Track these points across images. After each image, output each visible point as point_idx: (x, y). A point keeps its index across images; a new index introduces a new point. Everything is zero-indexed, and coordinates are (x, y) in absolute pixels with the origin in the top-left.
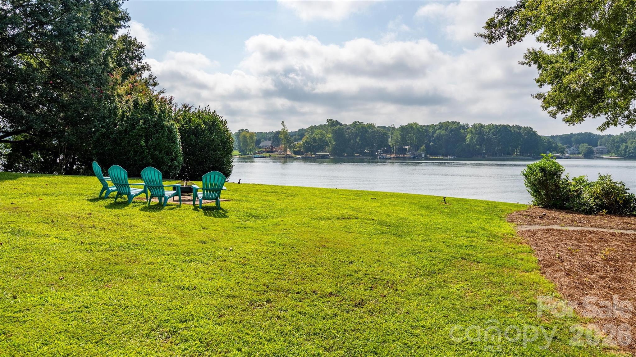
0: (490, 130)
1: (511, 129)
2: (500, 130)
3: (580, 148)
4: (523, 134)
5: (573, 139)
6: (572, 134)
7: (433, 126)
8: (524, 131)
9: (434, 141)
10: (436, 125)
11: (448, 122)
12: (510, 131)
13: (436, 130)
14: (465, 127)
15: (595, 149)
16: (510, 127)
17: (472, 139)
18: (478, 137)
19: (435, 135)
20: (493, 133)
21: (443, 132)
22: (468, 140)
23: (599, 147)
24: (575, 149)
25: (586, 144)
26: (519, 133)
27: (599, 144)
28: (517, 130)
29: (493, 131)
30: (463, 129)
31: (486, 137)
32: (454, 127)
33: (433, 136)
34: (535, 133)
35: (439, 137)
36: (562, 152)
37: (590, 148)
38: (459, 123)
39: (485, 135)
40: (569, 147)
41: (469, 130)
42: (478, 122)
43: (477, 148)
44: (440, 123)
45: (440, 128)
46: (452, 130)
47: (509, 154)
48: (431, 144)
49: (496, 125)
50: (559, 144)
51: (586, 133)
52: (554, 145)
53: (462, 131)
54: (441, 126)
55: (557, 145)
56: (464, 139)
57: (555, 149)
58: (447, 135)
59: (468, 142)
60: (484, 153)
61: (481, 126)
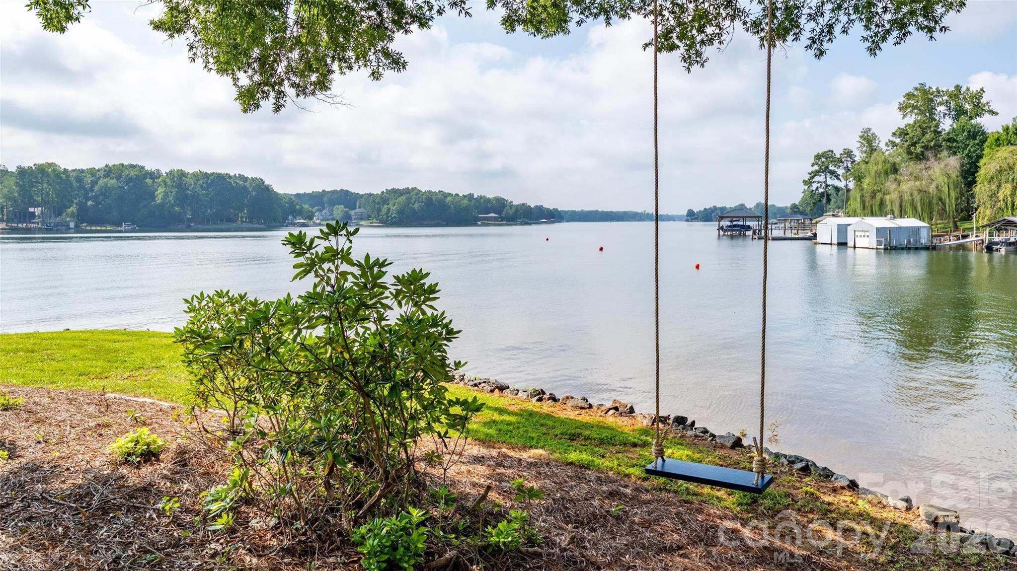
0: (198, 180)
1: (232, 181)
2: (213, 181)
3: (335, 212)
4: (250, 190)
5: (325, 199)
6: (324, 191)
7: (92, 172)
8: (251, 184)
9: (95, 199)
10: (99, 170)
11: (123, 165)
12: (230, 183)
13: (99, 178)
14: (154, 175)
15: (352, 213)
16: (230, 177)
17: (166, 195)
18: (177, 193)
19: (96, 188)
20: (201, 186)
21: (112, 182)
22: (160, 196)
23: (357, 210)
24: (328, 213)
25: (342, 206)
26: (244, 187)
27: (357, 206)
28: (241, 183)
29: (201, 182)
30: (151, 178)
31: (190, 192)
32: (132, 173)
33: (92, 190)
34: (268, 189)
35: (106, 192)
36: (310, 218)
37: (346, 212)
38: (143, 168)
39: (188, 189)
40: (321, 211)
41: (160, 180)
42: (176, 167)
43: (176, 212)
44: (107, 166)
45: (105, 176)
46: (129, 180)
47: (230, 220)
48: (90, 203)
49: (206, 174)
50: (306, 206)
51: (342, 190)
52: (298, 207)
53: (149, 181)
54: (108, 171)
55: (302, 207)
56: (153, 197)
57: (300, 213)
58: (120, 187)
59: (159, 200)
60: (189, 220)
61: (182, 174)
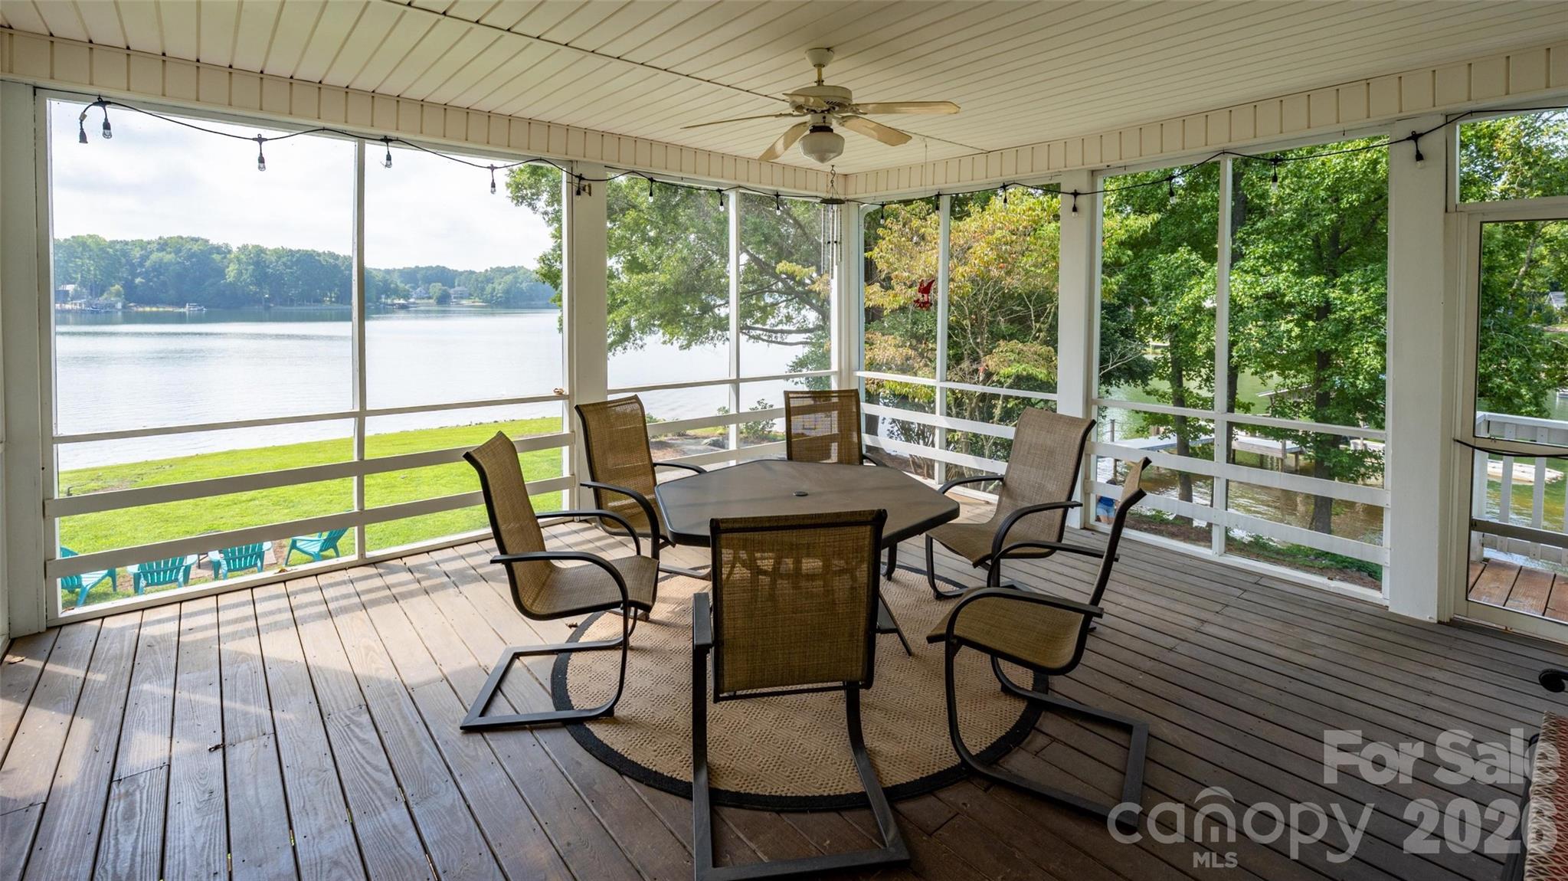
0: (279, 258)
1: (321, 259)
2: (298, 259)
3: (431, 290)
4: (343, 268)
5: (419, 276)
6: (417, 267)
7: (142, 245)
9: (145, 275)
10: (149, 243)
11: (181, 238)
12: (319, 261)
13: (151, 252)
14: (223, 251)
15: (452, 291)
16: (319, 255)
17: (240, 273)
18: (254, 270)
19: (148, 264)
20: (285, 264)
21: (168, 257)
22: (232, 274)
23: (457, 288)
24: (423, 291)
25: (440, 284)
26: (336, 266)
27: (456, 284)
28: (332, 261)
29: (284, 259)
30: (218, 253)
31: (271, 271)
32: (195, 248)
33: (141, 265)
35: (159, 269)
36: (406, 296)
37: (445, 290)
38: (207, 241)
39: (268, 267)
40: (414, 288)
41: (232, 256)
43: (251, 290)
44: (160, 238)
45: (158, 250)
46: (191, 255)
47: (318, 301)
48: (138, 280)
49: (291, 251)
50: (401, 285)
51: (438, 266)
52: (392, 286)
53: (216, 257)
54: (163, 245)
55: (397, 286)
56: (221, 273)
57: (395, 292)
58: (179, 263)
59: (231, 279)
60: (267, 300)
61: (260, 251)
